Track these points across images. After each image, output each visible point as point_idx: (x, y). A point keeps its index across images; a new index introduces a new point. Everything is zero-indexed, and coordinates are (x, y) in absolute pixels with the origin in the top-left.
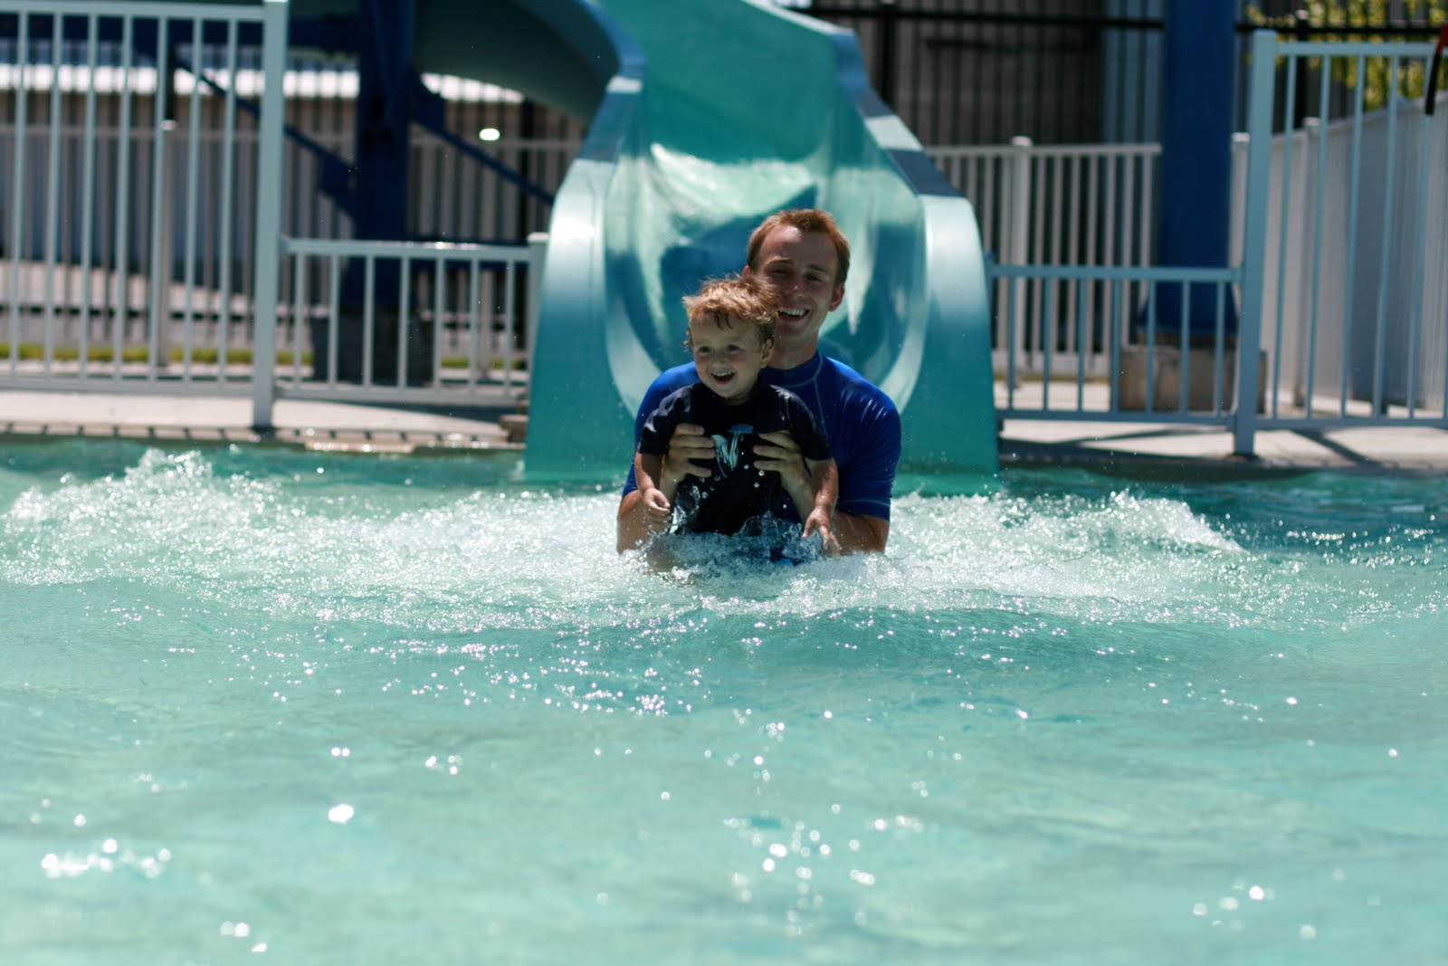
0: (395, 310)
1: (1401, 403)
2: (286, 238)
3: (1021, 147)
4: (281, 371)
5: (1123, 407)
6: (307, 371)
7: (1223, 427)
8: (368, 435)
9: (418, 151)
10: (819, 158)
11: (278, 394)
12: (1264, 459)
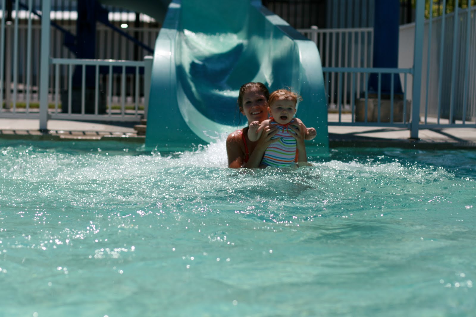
0: (94, 88)
1: (460, 119)
2: (52, 58)
3: (314, 29)
4: (50, 110)
5: (358, 121)
6: (59, 110)
7: (407, 128)
8: (84, 133)
9: (99, 32)
10: (243, 33)
11: (49, 118)
12: (422, 140)
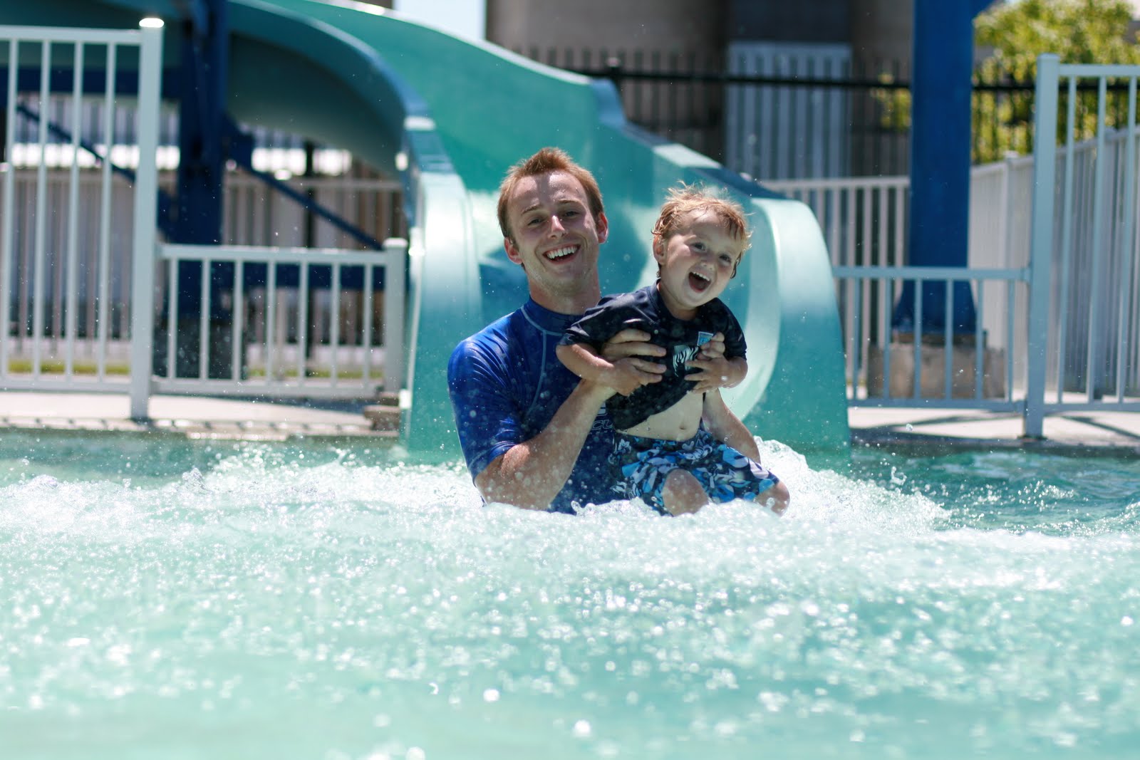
8: (240, 426)
11: (154, 389)
12: (1051, 441)
